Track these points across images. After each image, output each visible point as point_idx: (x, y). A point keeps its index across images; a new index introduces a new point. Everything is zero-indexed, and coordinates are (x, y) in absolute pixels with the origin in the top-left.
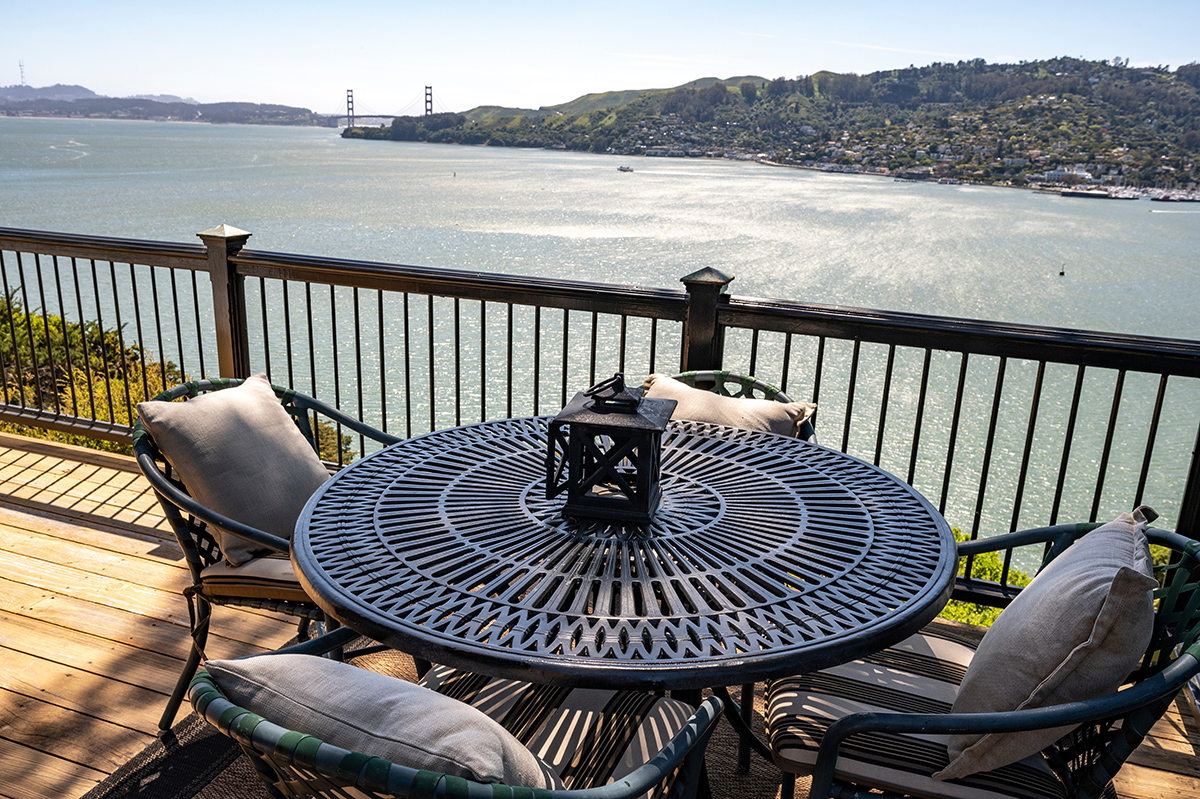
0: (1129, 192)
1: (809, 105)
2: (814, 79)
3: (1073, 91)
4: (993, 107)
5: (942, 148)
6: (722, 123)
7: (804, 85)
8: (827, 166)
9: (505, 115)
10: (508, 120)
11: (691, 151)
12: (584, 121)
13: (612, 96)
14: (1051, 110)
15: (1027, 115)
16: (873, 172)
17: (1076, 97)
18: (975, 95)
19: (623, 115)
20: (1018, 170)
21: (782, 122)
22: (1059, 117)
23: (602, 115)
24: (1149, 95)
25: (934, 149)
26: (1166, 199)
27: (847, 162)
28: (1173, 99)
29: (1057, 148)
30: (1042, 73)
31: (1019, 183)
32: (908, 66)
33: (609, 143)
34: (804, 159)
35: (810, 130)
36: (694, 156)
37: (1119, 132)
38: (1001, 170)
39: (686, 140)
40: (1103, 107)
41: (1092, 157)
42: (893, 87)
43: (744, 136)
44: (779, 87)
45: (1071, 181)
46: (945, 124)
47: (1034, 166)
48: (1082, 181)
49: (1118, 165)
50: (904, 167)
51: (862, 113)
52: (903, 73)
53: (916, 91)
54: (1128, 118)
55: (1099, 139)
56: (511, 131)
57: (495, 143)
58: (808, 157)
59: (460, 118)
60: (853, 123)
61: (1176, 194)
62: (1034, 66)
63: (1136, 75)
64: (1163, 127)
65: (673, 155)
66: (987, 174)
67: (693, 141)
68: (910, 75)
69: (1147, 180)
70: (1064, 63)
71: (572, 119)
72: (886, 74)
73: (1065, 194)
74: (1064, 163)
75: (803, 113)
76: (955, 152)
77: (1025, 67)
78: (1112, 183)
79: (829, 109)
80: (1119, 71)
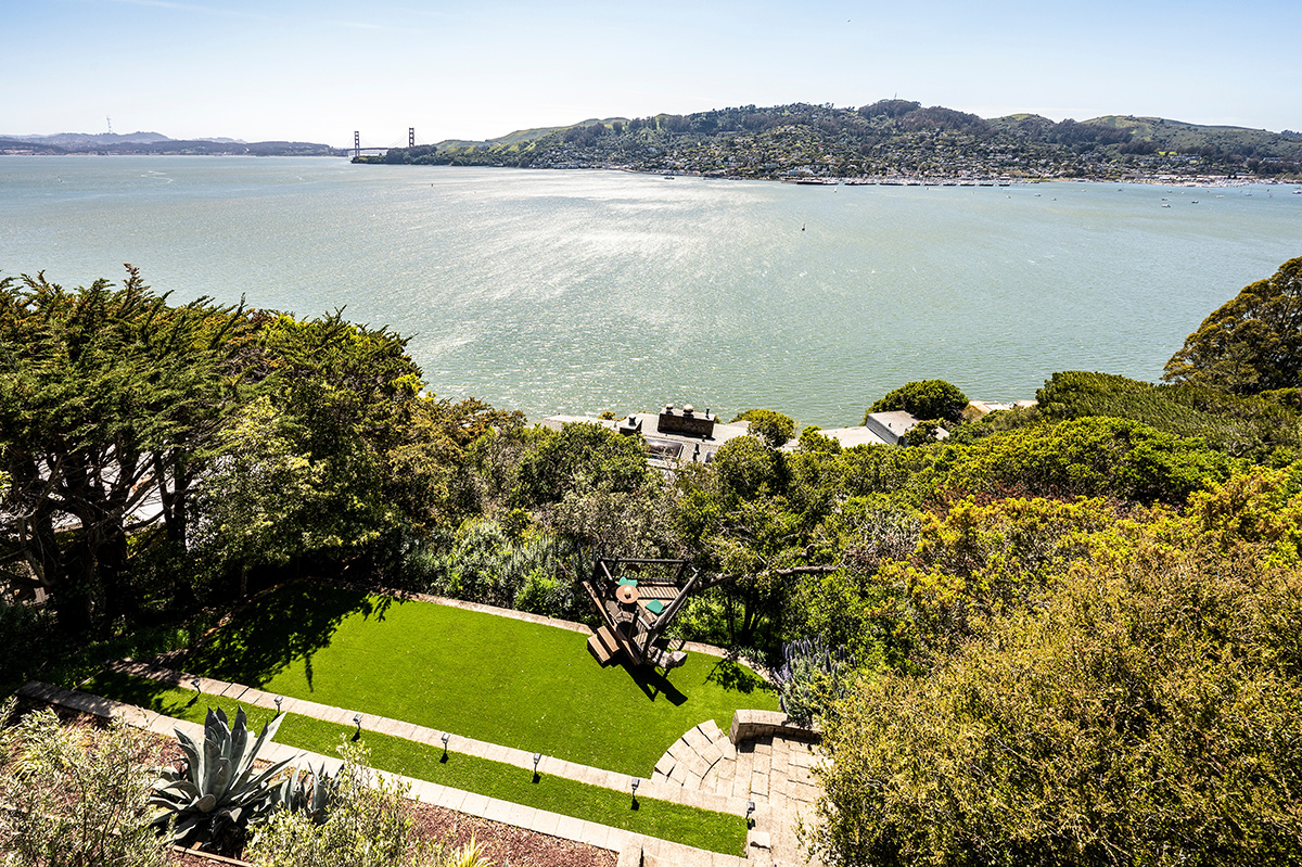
0: (833, 180)
1: (654, 135)
2: (657, 119)
3: (804, 123)
4: (759, 133)
5: (730, 159)
6: (601, 148)
7: (651, 123)
8: (665, 171)
9: (464, 145)
10: (465, 149)
11: (582, 165)
12: (514, 148)
13: (532, 132)
14: (791, 134)
15: (778, 138)
16: (691, 174)
17: (805, 127)
18: (749, 127)
19: (540, 144)
20: (773, 170)
21: (638, 145)
22: (796, 138)
23: (526, 144)
24: (843, 125)
25: (726, 159)
26: (853, 184)
27: (676, 169)
28: (856, 126)
29: (794, 157)
30: (787, 113)
31: (773, 178)
32: (711, 110)
33: (531, 162)
34: (650, 168)
35: (654, 150)
36: (584, 168)
37: (828, 146)
38: (763, 171)
39: (579, 159)
40: (819, 132)
41: (813, 161)
42: (703, 123)
43: (614, 155)
44: (636, 125)
45: (802, 175)
46: (732, 144)
47: (782, 167)
48: (808, 175)
49: (827, 165)
50: (708, 170)
51: (684, 139)
52: (709, 114)
53: (716, 125)
54: (832, 138)
55: (817, 150)
56: (467, 156)
57: (456, 164)
58: (653, 167)
59: (434, 149)
60: (679, 145)
61: (858, 181)
62: (782, 109)
63: (837, 113)
64: (850, 142)
65: (571, 168)
66: (756, 173)
67: (583, 159)
68: (713, 116)
69: (842, 173)
70: (797, 107)
71: (508, 147)
72: (699, 115)
73: (799, 183)
74: (797, 165)
75: (650, 140)
76: (739, 161)
77: (777, 109)
78: (824, 176)
79: (665, 137)
80: (828, 111)
